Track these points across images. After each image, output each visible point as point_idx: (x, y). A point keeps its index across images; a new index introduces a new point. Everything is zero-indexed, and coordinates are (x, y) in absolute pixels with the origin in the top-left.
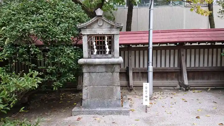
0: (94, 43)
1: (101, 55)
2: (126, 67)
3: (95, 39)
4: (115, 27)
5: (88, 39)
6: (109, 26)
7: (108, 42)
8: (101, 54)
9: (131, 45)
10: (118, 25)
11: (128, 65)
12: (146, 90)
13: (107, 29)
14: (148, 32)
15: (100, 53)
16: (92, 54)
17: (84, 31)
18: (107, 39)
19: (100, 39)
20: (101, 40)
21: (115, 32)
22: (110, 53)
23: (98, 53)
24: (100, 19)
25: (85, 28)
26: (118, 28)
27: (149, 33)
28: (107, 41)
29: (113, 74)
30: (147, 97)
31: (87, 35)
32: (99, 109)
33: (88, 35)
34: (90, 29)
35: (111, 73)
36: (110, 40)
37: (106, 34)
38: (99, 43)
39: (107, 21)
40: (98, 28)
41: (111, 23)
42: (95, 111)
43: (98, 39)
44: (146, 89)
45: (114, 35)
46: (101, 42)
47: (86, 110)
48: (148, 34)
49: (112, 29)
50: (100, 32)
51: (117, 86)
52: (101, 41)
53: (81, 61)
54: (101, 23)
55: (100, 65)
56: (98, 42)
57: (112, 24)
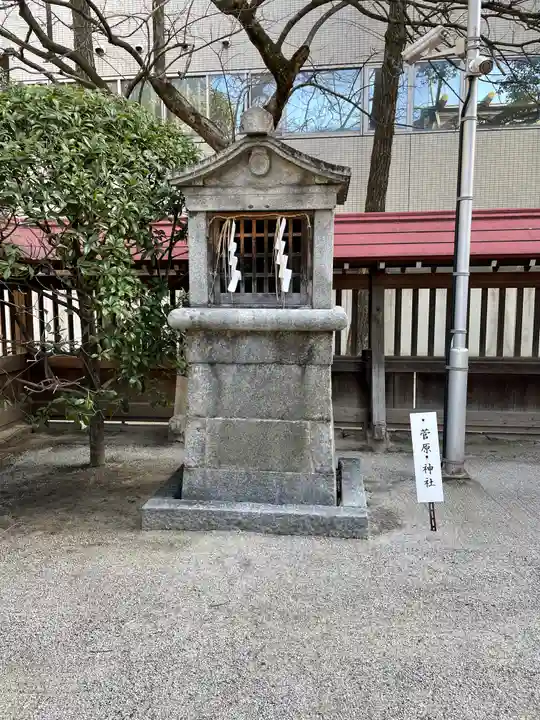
0: (233, 247)
1: (260, 294)
2: (360, 354)
3: (237, 231)
4: (317, 181)
5: (210, 228)
6: (295, 178)
7: (290, 240)
8: (260, 289)
9: (382, 266)
10: (330, 170)
11: (370, 346)
12: (426, 441)
13: (283, 190)
14: (454, 216)
15: (254, 286)
16: (224, 289)
17: (196, 197)
18: (286, 231)
19: (256, 229)
20: (261, 235)
21: (316, 199)
22: (296, 285)
23: (245, 285)
24: (259, 147)
25: (201, 183)
26: (330, 184)
27: (457, 220)
28: (285, 238)
29: (303, 373)
30: (431, 468)
31: (207, 212)
32: (245, 508)
33: (209, 214)
34: (219, 190)
35: (296, 370)
36: (299, 234)
37: (280, 208)
38: (254, 244)
39: (285, 156)
40: (250, 185)
41: (303, 162)
42: (231, 513)
43: (248, 229)
44: (425, 437)
45: (312, 212)
46: (260, 241)
47: (195, 507)
48: (454, 223)
49: (305, 189)
50: (257, 200)
51: (321, 419)
52: (263, 238)
53: (179, 316)
54: (263, 164)
55: (254, 333)
56: (248, 241)
57: (307, 168)
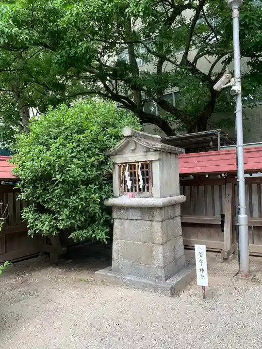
4: (151, 150)
6: (145, 150)
7: (145, 172)
8: (136, 191)
10: (154, 146)
12: (201, 258)
13: (141, 154)
15: (134, 189)
17: (113, 158)
20: (135, 170)
21: (152, 157)
23: (131, 189)
24: (131, 140)
25: (114, 154)
26: (155, 151)
29: (152, 224)
30: (203, 270)
31: (118, 163)
34: (120, 156)
35: (148, 222)
40: (130, 153)
41: (144, 144)
44: (201, 256)
45: (151, 161)
49: (148, 153)
51: (158, 244)
54: (133, 146)
55: (133, 208)
57: (146, 146)
